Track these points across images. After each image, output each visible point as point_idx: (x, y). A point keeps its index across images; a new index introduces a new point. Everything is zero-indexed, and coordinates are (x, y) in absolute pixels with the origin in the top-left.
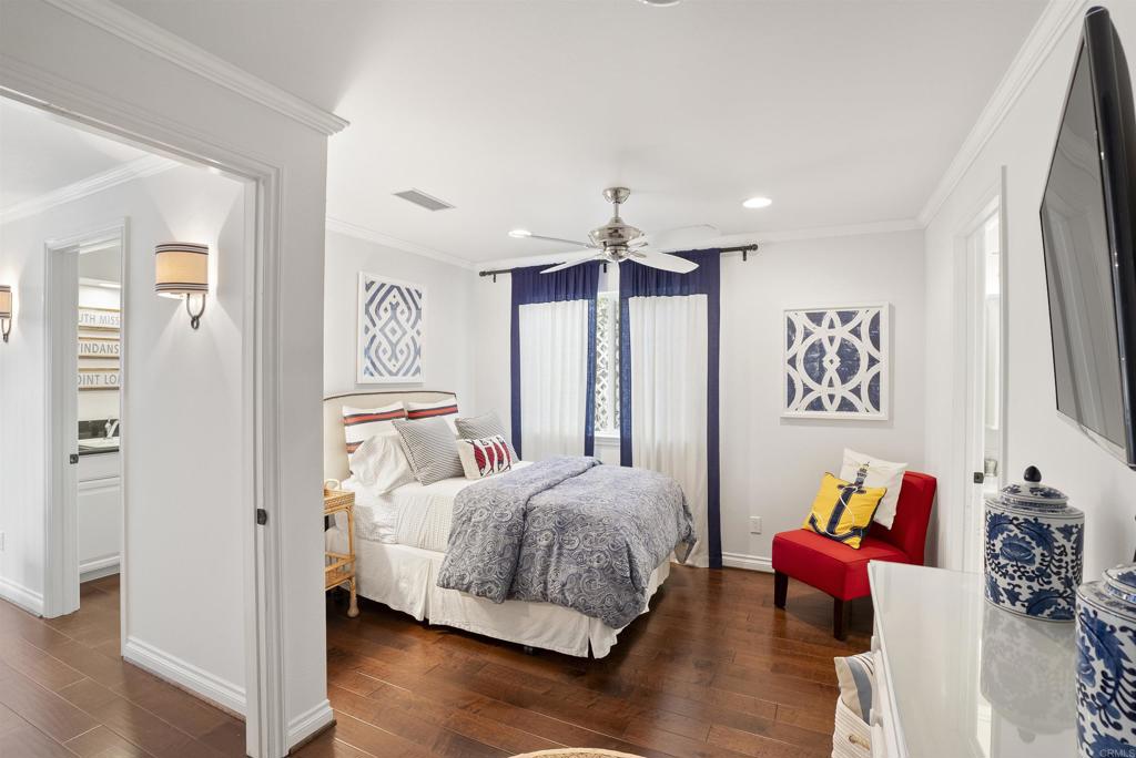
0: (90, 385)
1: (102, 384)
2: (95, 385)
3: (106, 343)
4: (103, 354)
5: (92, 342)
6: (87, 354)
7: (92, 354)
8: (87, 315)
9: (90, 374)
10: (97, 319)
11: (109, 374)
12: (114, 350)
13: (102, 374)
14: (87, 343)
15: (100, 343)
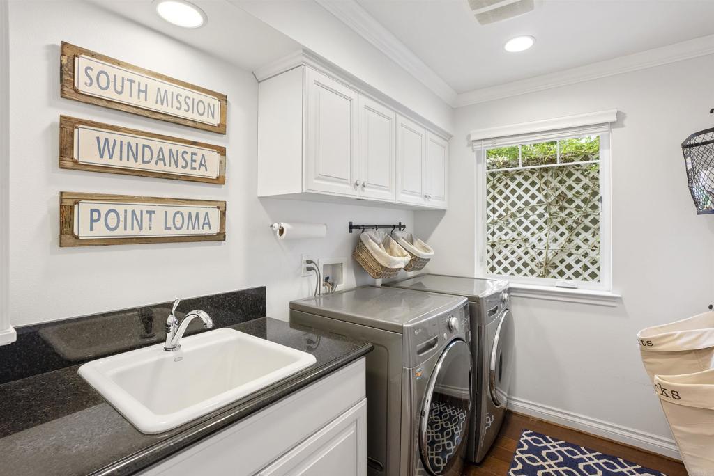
0: (136, 232)
1: (158, 231)
2: (146, 232)
3: (167, 146)
4: (160, 168)
5: (142, 141)
6: (132, 164)
7: (139, 165)
8: (132, 81)
9: (138, 208)
10: (152, 94)
11: (172, 210)
12: (181, 162)
13: (159, 209)
14: (134, 140)
15: (156, 145)
